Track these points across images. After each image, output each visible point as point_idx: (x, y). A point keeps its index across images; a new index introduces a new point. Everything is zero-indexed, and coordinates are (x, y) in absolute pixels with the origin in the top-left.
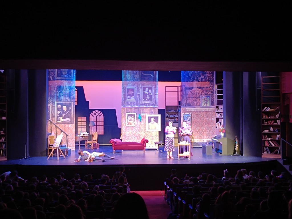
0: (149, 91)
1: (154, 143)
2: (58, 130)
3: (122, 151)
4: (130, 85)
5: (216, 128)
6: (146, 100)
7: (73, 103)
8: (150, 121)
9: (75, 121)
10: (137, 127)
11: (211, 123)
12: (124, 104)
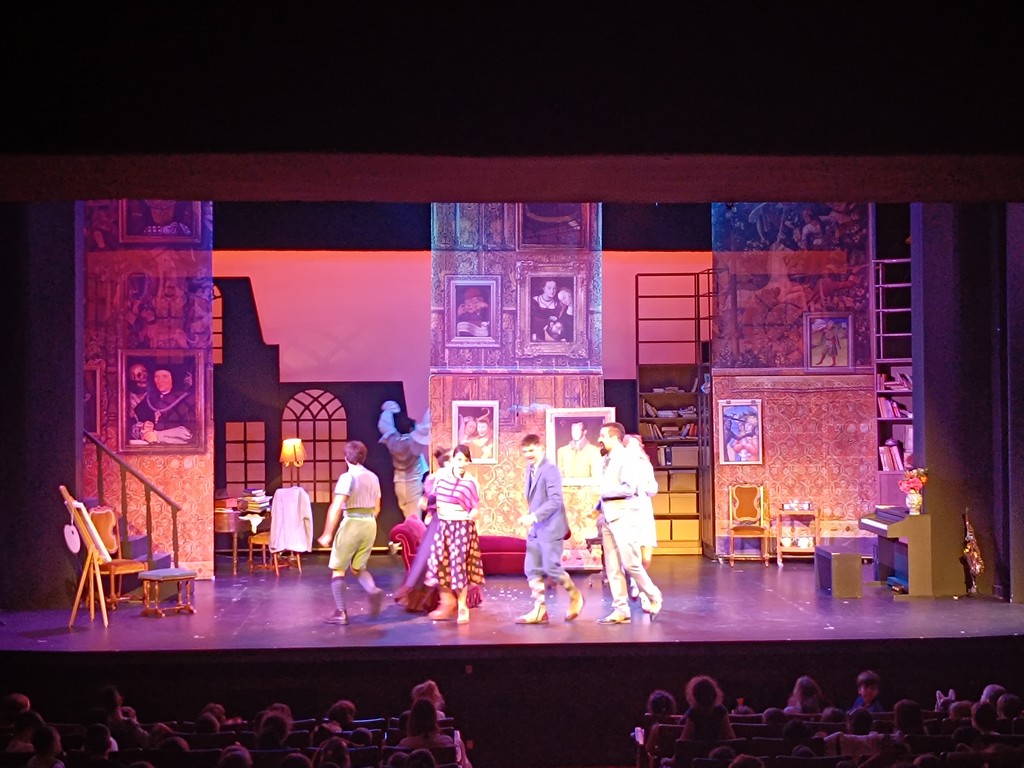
0: (560, 296)
1: (586, 544)
2: (134, 484)
4: (470, 269)
5: (880, 468)
6: (547, 337)
7: (201, 354)
9: (211, 443)
11: (857, 447)
12: (443, 358)
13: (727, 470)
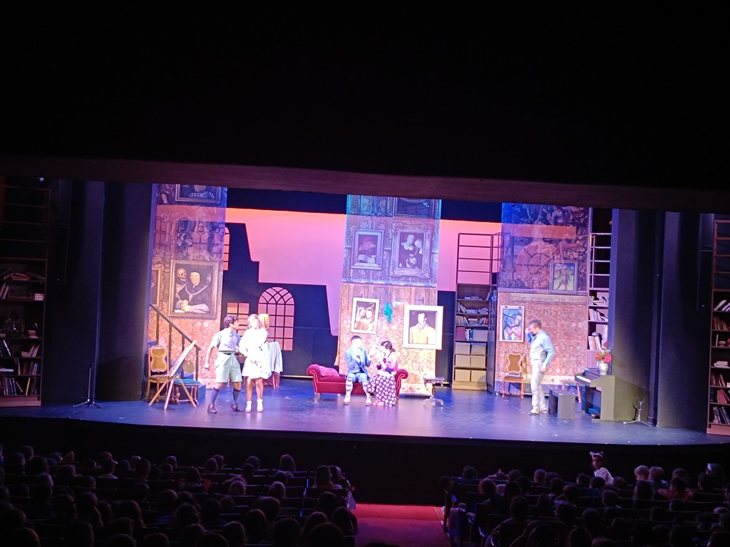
0: (416, 243)
1: (423, 381)
2: (175, 334)
3: (337, 396)
4: (366, 225)
5: (589, 348)
6: (408, 265)
7: (217, 264)
8: (413, 321)
9: (219, 313)
10: (382, 336)
11: (576, 336)
12: (350, 274)
13: (504, 344)
